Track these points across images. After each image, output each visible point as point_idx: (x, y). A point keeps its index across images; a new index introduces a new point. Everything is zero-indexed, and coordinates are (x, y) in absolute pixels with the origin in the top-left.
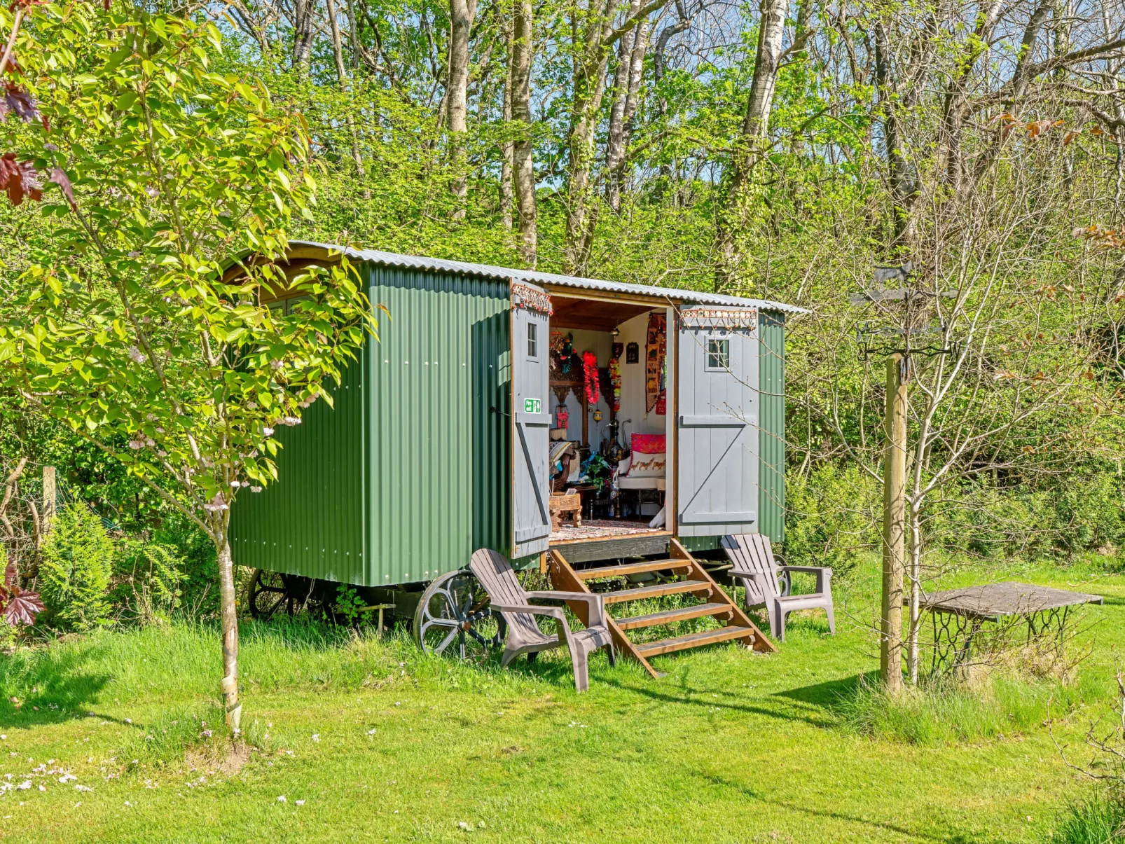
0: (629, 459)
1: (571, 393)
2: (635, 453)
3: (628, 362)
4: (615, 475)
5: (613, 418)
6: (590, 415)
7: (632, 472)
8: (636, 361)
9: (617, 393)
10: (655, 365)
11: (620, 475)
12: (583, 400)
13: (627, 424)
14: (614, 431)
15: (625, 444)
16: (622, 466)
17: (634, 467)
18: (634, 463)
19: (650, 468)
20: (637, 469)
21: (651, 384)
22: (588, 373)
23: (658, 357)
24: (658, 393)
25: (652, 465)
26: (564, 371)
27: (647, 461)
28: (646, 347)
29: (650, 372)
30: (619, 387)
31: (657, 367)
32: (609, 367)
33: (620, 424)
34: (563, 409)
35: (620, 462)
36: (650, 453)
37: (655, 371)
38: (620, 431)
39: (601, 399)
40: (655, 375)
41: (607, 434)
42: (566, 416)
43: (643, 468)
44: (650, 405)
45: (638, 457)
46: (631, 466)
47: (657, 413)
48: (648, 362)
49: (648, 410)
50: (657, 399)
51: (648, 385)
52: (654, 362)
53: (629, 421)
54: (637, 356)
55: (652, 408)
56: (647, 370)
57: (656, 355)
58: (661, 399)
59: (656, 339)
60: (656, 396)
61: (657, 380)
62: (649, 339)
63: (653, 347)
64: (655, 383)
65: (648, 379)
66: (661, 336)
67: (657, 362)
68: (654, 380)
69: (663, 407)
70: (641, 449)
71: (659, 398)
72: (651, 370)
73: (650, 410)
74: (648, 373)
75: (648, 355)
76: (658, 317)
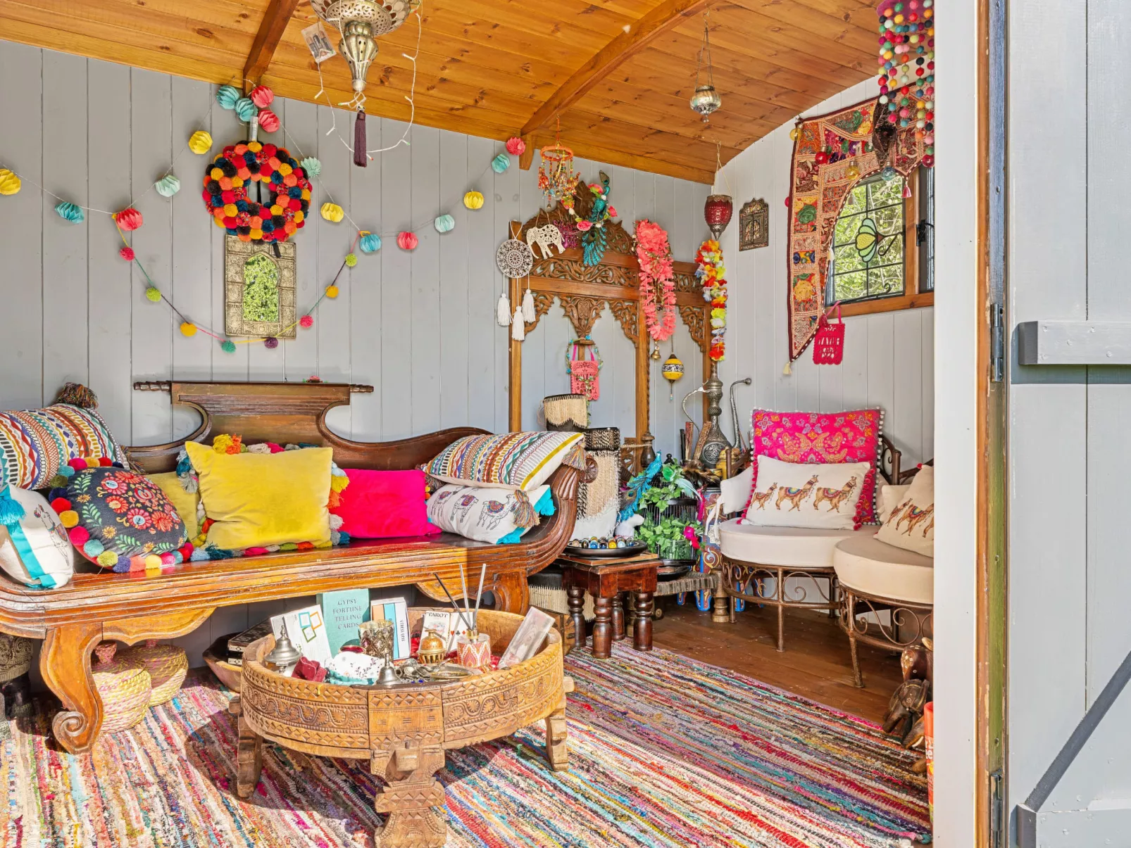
0: (749, 472)
1: (606, 313)
2: (763, 460)
3: (745, 245)
4: (713, 512)
5: (709, 374)
6: (654, 367)
7: (756, 514)
8: (764, 241)
9: (718, 318)
10: (812, 241)
11: (724, 518)
12: (636, 332)
13: (743, 387)
14: (711, 405)
15: (737, 434)
16: (731, 493)
17: (762, 498)
18: (762, 488)
19: (807, 503)
20: (770, 504)
21: (802, 291)
22: (647, 268)
23: (820, 222)
24: (820, 311)
25: (813, 495)
26: (588, 261)
27: (798, 485)
28: (789, 202)
29: (798, 259)
30: (723, 306)
31: (818, 247)
32: (700, 259)
33: (725, 390)
34: (587, 352)
35: (724, 484)
36: (802, 460)
37: (812, 256)
38: (724, 405)
39: (682, 331)
40: (813, 268)
41: (696, 412)
42: (592, 370)
43: (787, 503)
44: (799, 340)
45: (770, 470)
46: (754, 496)
47: (818, 359)
48: (794, 237)
49: (795, 353)
50: (816, 326)
51: (792, 294)
52: (810, 235)
53: (747, 382)
54: (767, 230)
55: (804, 348)
56: (792, 257)
57: (815, 216)
58: (828, 326)
59: (815, 178)
60: (814, 319)
61: (817, 278)
62: (796, 180)
63: (808, 198)
64: (810, 288)
65: (792, 278)
66: (827, 169)
67: (818, 235)
68: (809, 280)
69: (834, 345)
70: (779, 451)
71: (823, 324)
72: (802, 256)
73: (800, 353)
74: (792, 265)
75: (793, 221)
76: (817, 124)
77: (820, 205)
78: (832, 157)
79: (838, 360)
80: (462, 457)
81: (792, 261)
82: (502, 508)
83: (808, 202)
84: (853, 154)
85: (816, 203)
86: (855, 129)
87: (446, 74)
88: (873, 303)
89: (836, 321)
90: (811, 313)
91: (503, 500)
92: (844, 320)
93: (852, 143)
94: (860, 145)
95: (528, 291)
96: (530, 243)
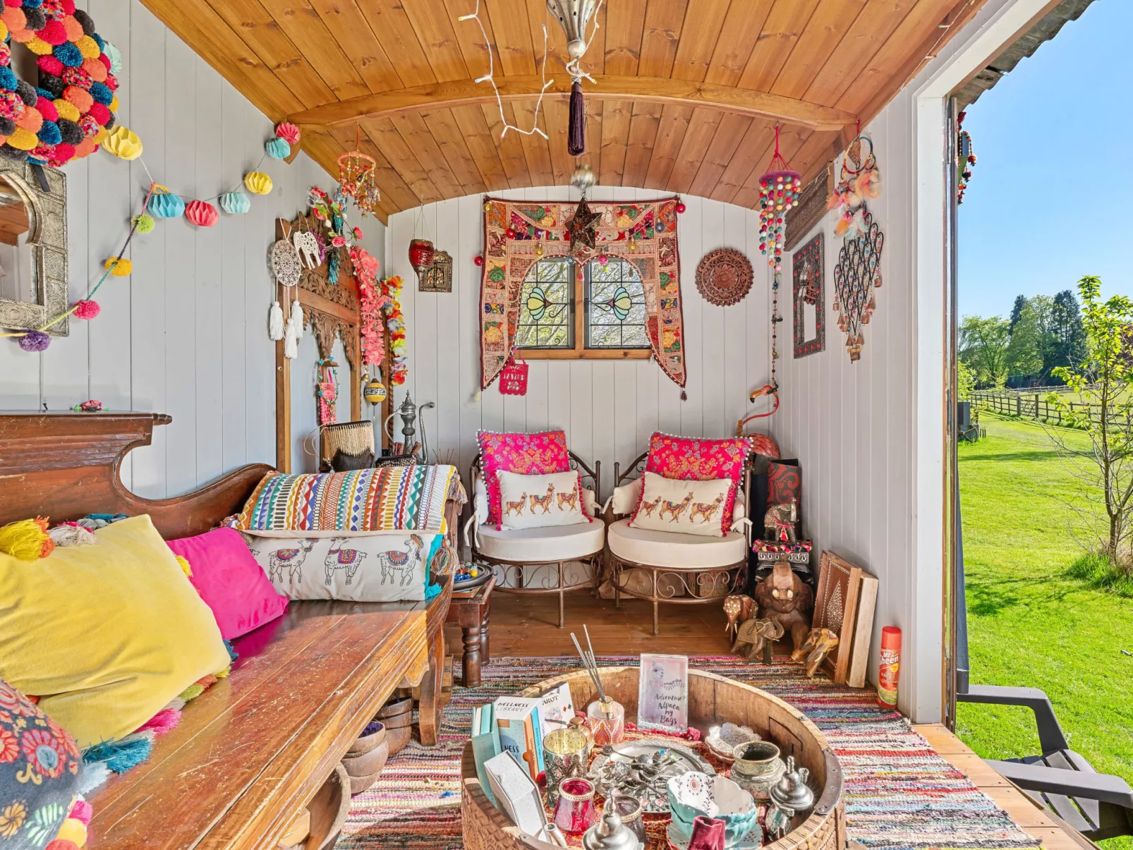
1: (338, 333)
3: (425, 287)
8: (446, 288)
9: (399, 347)
10: (502, 297)
13: (429, 410)
14: (406, 426)
21: (491, 335)
23: (508, 283)
24: (507, 353)
26: (332, 279)
29: (488, 309)
30: (402, 337)
31: (507, 303)
32: (385, 292)
36: (528, 472)
37: (501, 308)
40: (502, 318)
42: (332, 392)
44: (489, 374)
47: (503, 389)
48: (486, 290)
49: (485, 384)
50: (502, 364)
51: (484, 336)
52: (499, 291)
53: (430, 406)
54: (450, 279)
55: (493, 380)
56: (483, 306)
57: (504, 278)
58: (513, 364)
59: (503, 247)
60: (501, 358)
61: (505, 327)
62: (489, 246)
63: (499, 262)
64: (499, 334)
65: (483, 323)
66: (512, 245)
67: (506, 294)
68: (499, 327)
69: (519, 381)
70: (511, 466)
71: (510, 362)
72: (493, 307)
73: (489, 384)
74: (484, 314)
75: (485, 277)
76: (504, 206)
77: (508, 269)
78: (519, 236)
79: (522, 391)
80: (311, 503)
81: (484, 310)
82: (407, 558)
83: (497, 265)
84: (539, 237)
85: (504, 267)
86: (539, 219)
87: (285, 21)
88: (544, 351)
89: (521, 362)
90: (499, 353)
91: (404, 549)
92: (527, 362)
93: (537, 230)
94: (544, 233)
95: (297, 303)
96: (297, 249)
